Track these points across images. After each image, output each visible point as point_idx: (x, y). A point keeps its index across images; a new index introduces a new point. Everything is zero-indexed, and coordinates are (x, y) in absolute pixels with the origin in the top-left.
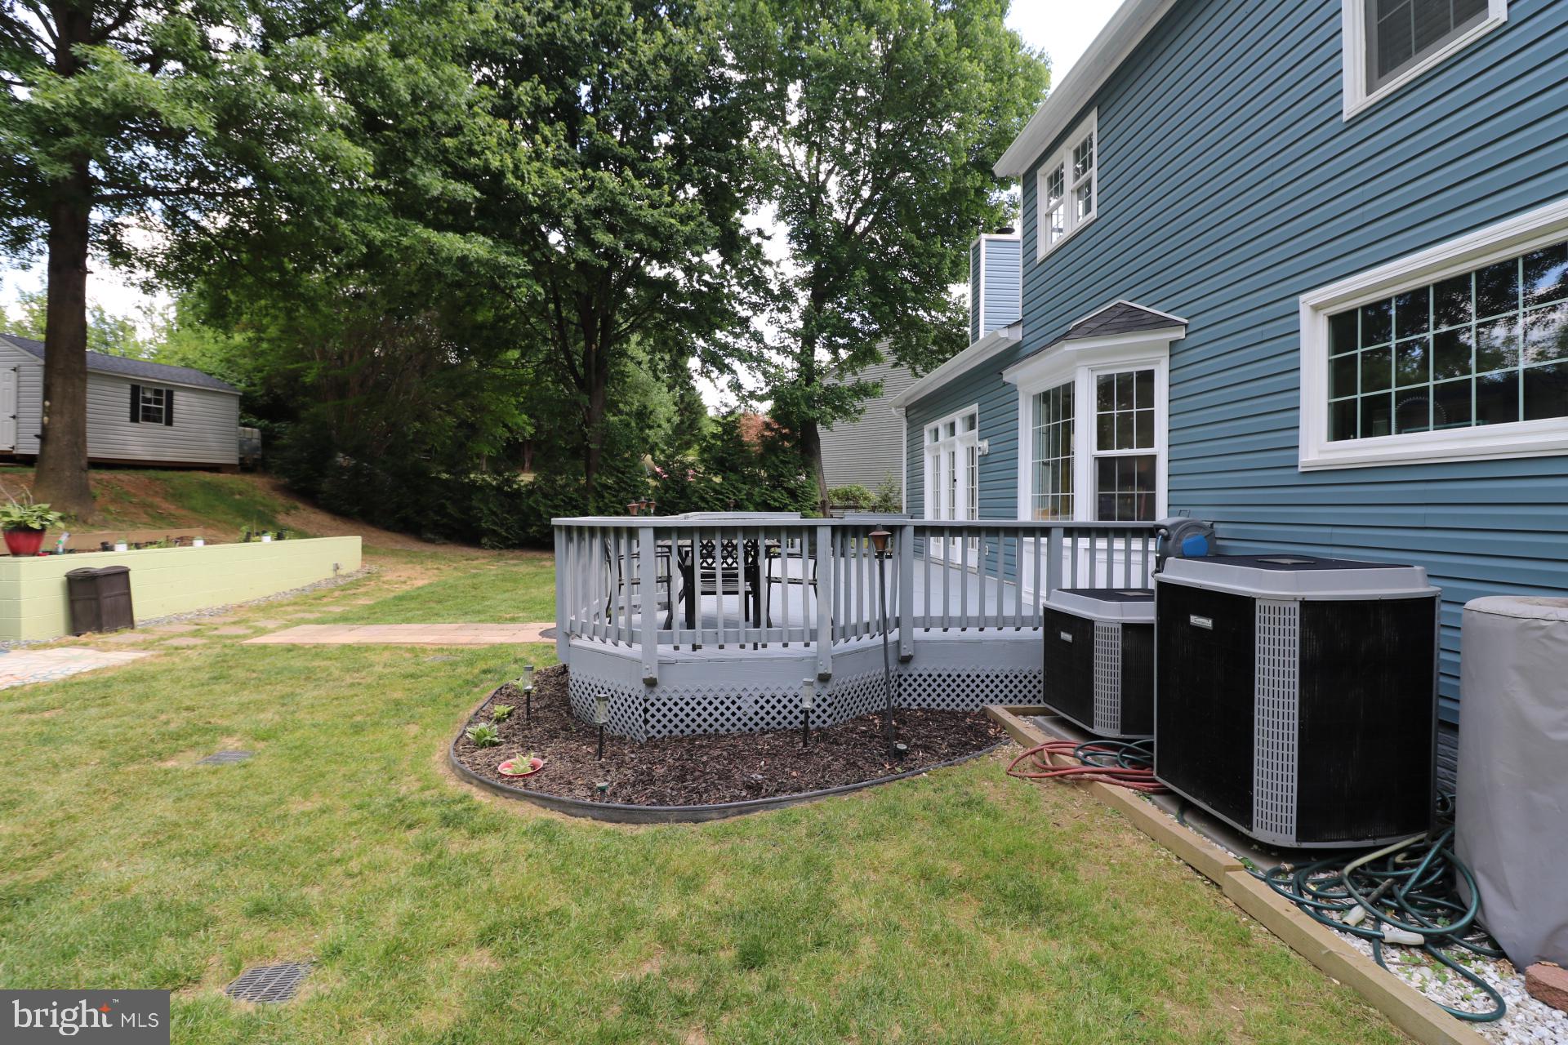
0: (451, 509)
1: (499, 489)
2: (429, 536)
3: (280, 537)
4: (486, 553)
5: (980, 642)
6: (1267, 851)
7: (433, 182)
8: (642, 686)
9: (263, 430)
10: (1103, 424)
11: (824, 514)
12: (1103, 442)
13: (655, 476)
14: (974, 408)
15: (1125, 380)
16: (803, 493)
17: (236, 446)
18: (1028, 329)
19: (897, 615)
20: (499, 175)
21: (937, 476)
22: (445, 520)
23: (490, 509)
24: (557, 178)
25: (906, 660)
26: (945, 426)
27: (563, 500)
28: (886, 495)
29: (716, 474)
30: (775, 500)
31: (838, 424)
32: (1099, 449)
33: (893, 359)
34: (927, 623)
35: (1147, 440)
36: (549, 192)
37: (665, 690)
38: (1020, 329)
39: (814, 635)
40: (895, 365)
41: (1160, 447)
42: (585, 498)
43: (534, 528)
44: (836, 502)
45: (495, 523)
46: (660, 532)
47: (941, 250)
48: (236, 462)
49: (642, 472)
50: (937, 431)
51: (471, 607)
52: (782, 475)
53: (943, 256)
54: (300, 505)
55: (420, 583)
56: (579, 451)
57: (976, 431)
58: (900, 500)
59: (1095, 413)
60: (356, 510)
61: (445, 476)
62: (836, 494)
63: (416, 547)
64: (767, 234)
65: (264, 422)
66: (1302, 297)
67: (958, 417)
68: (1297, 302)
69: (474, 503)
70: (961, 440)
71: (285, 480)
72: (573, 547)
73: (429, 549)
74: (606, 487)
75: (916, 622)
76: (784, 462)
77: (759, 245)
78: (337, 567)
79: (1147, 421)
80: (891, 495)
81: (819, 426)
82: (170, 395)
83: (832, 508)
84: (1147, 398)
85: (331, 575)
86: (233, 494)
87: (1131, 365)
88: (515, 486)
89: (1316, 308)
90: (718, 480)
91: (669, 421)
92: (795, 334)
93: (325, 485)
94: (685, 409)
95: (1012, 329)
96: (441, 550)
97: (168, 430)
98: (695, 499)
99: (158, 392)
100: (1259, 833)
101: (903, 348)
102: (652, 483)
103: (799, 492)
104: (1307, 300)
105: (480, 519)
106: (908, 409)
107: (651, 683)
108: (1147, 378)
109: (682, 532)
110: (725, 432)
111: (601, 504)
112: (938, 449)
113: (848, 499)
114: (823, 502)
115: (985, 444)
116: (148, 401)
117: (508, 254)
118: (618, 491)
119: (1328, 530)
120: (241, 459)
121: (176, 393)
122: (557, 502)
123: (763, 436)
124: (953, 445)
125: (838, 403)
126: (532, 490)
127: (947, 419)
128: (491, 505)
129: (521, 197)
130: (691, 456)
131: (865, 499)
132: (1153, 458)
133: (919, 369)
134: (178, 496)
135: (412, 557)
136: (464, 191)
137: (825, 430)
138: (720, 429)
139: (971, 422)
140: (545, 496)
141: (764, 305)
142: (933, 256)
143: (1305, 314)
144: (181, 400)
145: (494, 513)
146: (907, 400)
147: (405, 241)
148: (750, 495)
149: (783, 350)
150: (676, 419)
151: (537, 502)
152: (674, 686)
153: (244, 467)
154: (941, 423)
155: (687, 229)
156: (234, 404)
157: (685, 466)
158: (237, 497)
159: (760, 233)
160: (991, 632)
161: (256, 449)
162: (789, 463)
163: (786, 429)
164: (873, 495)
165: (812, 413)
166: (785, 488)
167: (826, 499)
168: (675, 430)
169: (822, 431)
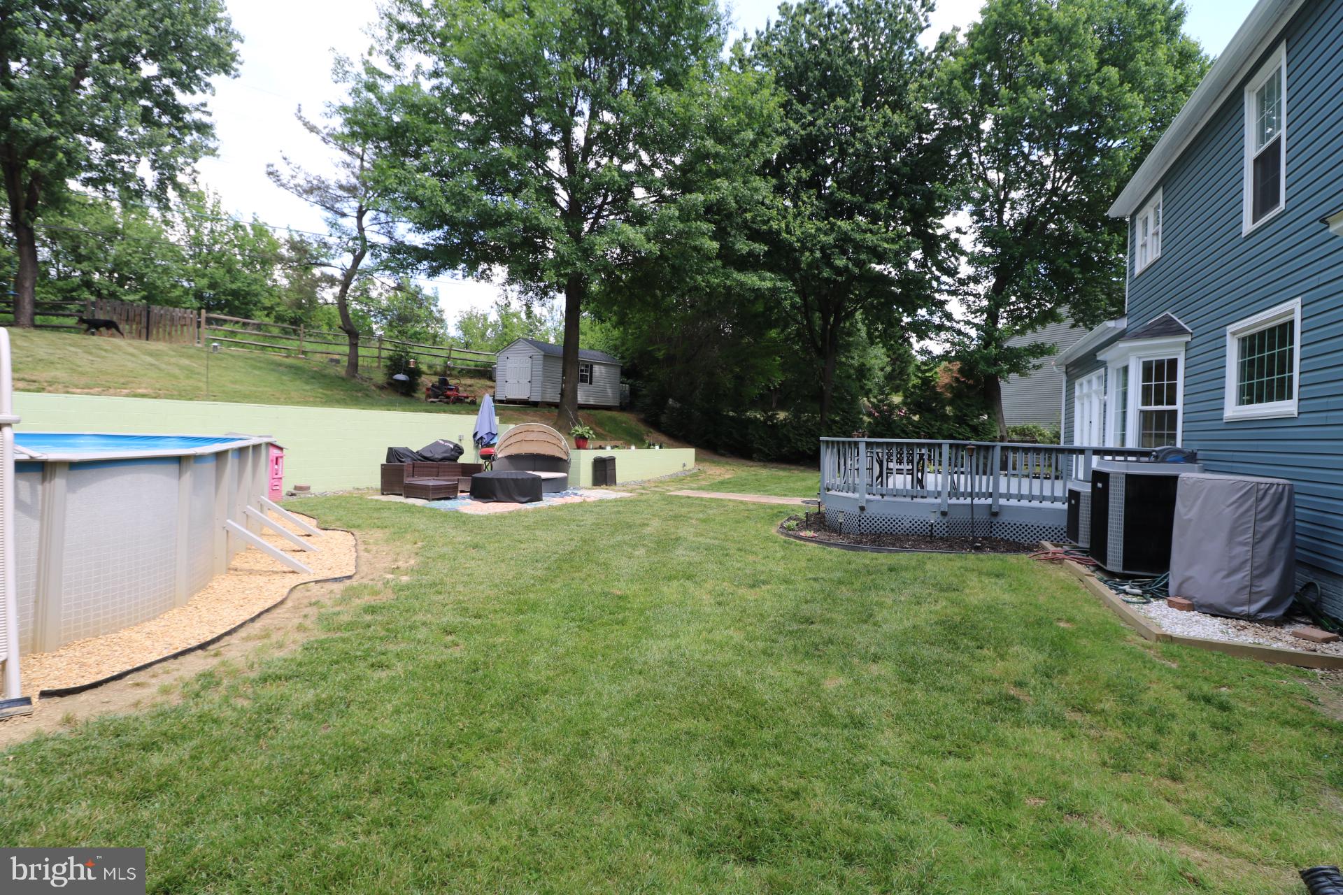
0: (735, 435)
1: (765, 422)
3: (661, 447)
4: (756, 464)
5: (1040, 509)
6: (1112, 575)
7: (743, 246)
8: (858, 510)
9: (631, 385)
10: (1146, 391)
12: (1146, 401)
13: (870, 415)
15: (1160, 364)
16: (984, 429)
17: (618, 396)
18: (1131, 320)
19: (990, 491)
20: (778, 232)
23: (759, 436)
24: (810, 227)
25: (995, 514)
28: (1058, 433)
29: (915, 414)
30: (960, 433)
31: (1013, 376)
32: (1143, 405)
33: (1071, 321)
34: (1009, 496)
35: (1172, 401)
36: (806, 235)
37: (867, 513)
38: (1125, 320)
39: (939, 494)
40: (1073, 326)
41: (1179, 406)
42: (821, 429)
44: (1015, 436)
45: (762, 445)
46: (868, 444)
48: (620, 405)
49: (860, 413)
50: (1082, 385)
51: (759, 488)
52: (966, 415)
55: (727, 476)
56: (818, 397)
57: (1103, 387)
58: (1061, 435)
59: (1141, 384)
61: (731, 414)
62: (1014, 430)
63: (716, 458)
64: (964, 230)
65: (630, 381)
66: (1228, 327)
67: (1094, 376)
68: (1225, 330)
69: (750, 431)
71: (642, 416)
72: (829, 451)
73: (723, 460)
74: (835, 422)
75: (1001, 496)
76: (968, 405)
77: (957, 240)
78: (684, 465)
79: (1172, 388)
81: (999, 379)
82: (591, 367)
84: (1173, 375)
85: (681, 469)
87: (1165, 355)
88: (775, 421)
89: (1234, 334)
90: (916, 418)
91: (882, 370)
92: (981, 310)
93: (663, 419)
94: (897, 359)
96: (730, 460)
97: (591, 387)
99: (587, 366)
100: (1109, 568)
102: (866, 419)
103: (980, 428)
104: (1230, 329)
105: (753, 442)
106: (1070, 365)
107: (862, 509)
108: (1173, 363)
109: (878, 444)
110: (923, 384)
113: (1024, 435)
114: (1003, 437)
116: (582, 371)
117: (781, 280)
118: (844, 425)
119: (1231, 453)
120: (621, 403)
121: (594, 366)
122: (801, 432)
123: (952, 387)
125: (1015, 361)
126: (784, 424)
128: (760, 433)
129: (791, 244)
130: (897, 399)
131: (1040, 435)
132: (1175, 412)
134: (600, 424)
135: (717, 463)
136: (761, 248)
137: (1003, 382)
138: (920, 382)
139: (1102, 381)
140: (794, 428)
143: (1228, 337)
144: (596, 370)
145: (761, 437)
146: (1066, 359)
147: (728, 283)
148: (940, 429)
149: (968, 322)
150: (888, 369)
151: (787, 432)
152: (871, 511)
153: (622, 408)
156: (618, 371)
157: (892, 407)
158: (622, 424)
159: (959, 230)
160: (1047, 504)
161: (627, 396)
162: (972, 406)
163: (971, 382)
164: (1047, 432)
165: (993, 370)
166: (968, 425)
167: (1005, 434)
168: (886, 378)
169: (1002, 384)
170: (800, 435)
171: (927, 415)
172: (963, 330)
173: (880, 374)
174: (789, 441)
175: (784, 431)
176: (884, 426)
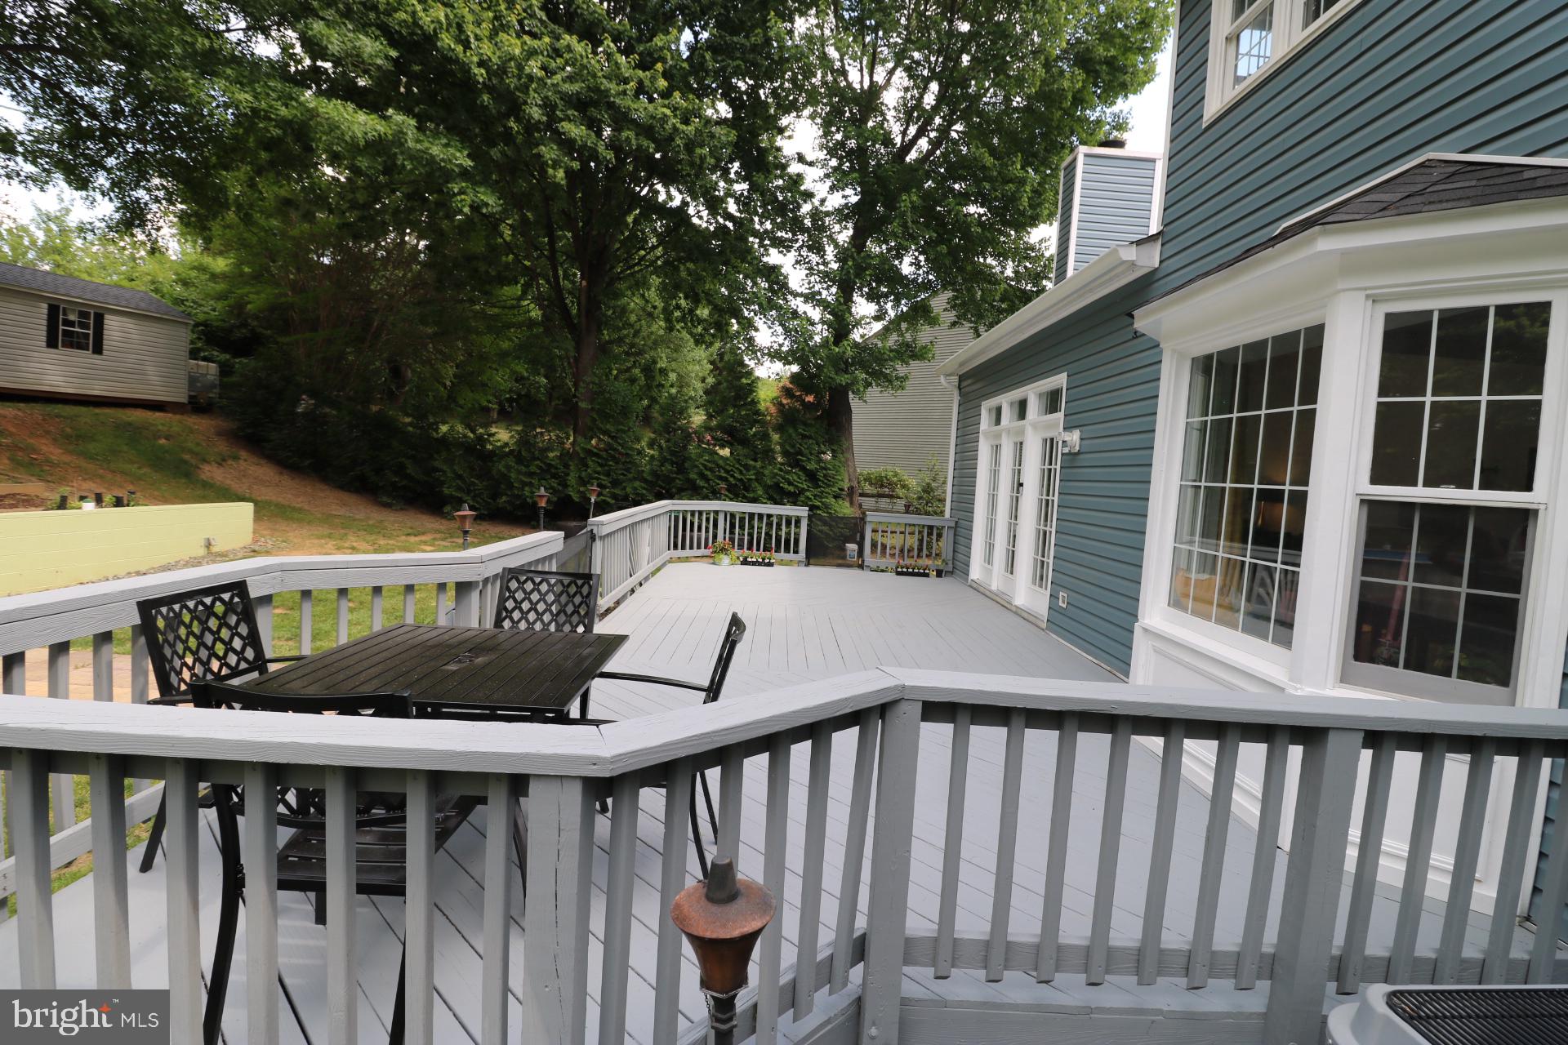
0: (411, 469)
2: (385, 499)
9: (223, 364)
11: (852, 503)
14: (1060, 380)
15: (1463, 324)
16: (825, 476)
17: (185, 383)
18: (1172, 248)
19: (861, 923)
20: (433, 33)
21: (995, 473)
22: (404, 482)
23: (454, 472)
26: (1012, 404)
27: (538, 466)
28: (929, 485)
29: (722, 447)
30: (790, 483)
31: (873, 392)
33: (951, 316)
34: (943, 956)
35: (1515, 471)
36: (503, 64)
38: (1156, 248)
40: (954, 324)
42: (567, 466)
43: (504, 498)
44: (868, 489)
45: (459, 489)
47: (1021, 174)
48: (185, 400)
50: (999, 410)
52: (800, 453)
53: (1022, 182)
54: (243, 454)
57: (1060, 415)
58: (945, 492)
59: (1373, 399)
60: (307, 463)
62: (868, 479)
63: (376, 515)
65: (225, 357)
67: (1033, 393)
69: (437, 464)
70: (1035, 426)
76: (804, 437)
77: (798, 173)
78: (208, 543)
80: (934, 485)
81: (851, 395)
82: (99, 319)
83: (862, 495)
86: (157, 437)
87: (1486, 289)
88: (489, 447)
90: (724, 453)
91: (703, 380)
92: (828, 278)
95: (1145, 248)
97: (97, 360)
98: (693, 476)
99: (84, 314)
101: (964, 304)
103: (820, 475)
105: (443, 483)
106: (962, 378)
111: (583, 474)
112: (998, 436)
113: (882, 486)
114: (851, 489)
115: (1074, 437)
116: (70, 323)
118: (606, 460)
120: (191, 397)
121: (107, 316)
122: (533, 469)
123: (781, 404)
124: (1022, 432)
125: (877, 367)
127: (1016, 394)
128: (456, 467)
131: (904, 487)
132: (1525, 516)
133: (982, 328)
137: (857, 400)
139: (1052, 402)
141: (791, 241)
142: (1010, 181)
144: (112, 324)
145: (460, 477)
146: (962, 364)
149: (810, 297)
150: (711, 380)
151: (508, 467)
153: (196, 405)
154: (1006, 400)
155: (690, 129)
156: (183, 337)
158: (162, 441)
159: (801, 158)
161: (213, 386)
162: (810, 437)
163: (810, 398)
164: (913, 483)
165: (843, 379)
166: (803, 469)
167: (855, 484)
168: (707, 392)
169: (854, 402)
170: (531, 474)
171: (740, 449)
172: (800, 310)
173: (699, 385)
174: (511, 486)
175: (501, 467)
176: (672, 463)
